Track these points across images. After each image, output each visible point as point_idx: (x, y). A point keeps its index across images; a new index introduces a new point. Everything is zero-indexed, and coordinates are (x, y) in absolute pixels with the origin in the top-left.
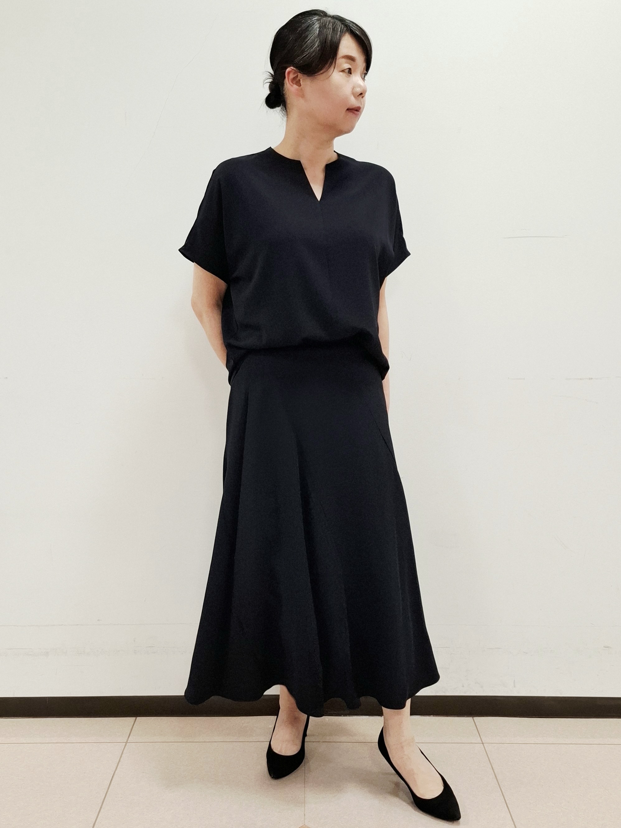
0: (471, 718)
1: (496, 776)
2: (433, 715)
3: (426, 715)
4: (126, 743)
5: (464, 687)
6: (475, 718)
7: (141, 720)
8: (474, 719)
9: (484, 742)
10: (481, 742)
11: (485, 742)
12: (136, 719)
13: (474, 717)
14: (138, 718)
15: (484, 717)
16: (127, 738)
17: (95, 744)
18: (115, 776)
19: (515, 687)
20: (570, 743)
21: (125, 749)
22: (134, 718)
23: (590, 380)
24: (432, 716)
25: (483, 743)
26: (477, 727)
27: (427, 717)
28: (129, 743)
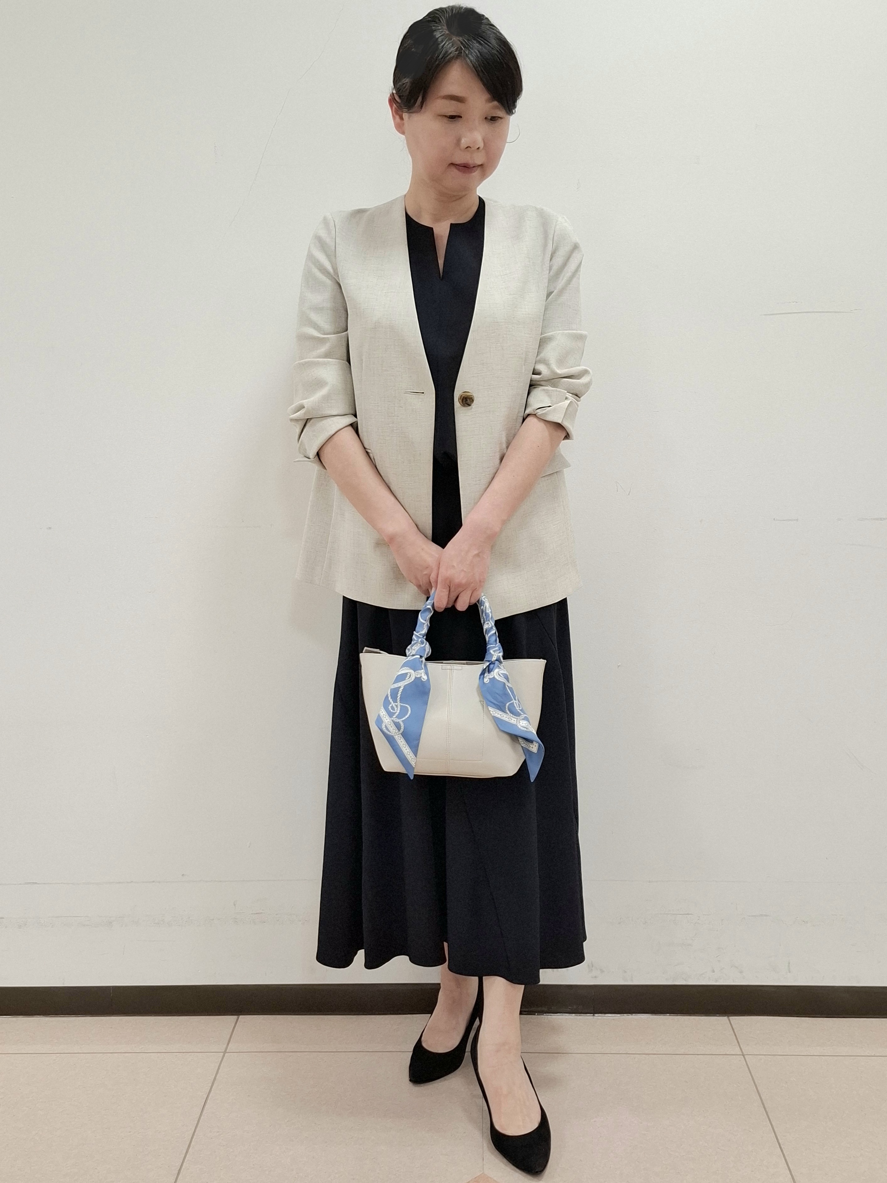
0: (726, 1018)
1: (763, 1104)
4: (225, 1052)
5: (714, 972)
6: (731, 1018)
7: (245, 1019)
8: (731, 1020)
9: (745, 1053)
10: (741, 1054)
11: (747, 1054)
12: (238, 1018)
14: (241, 1016)
15: (744, 1015)
16: (225, 1046)
17: (180, 1055)
18: (208, 1100)
19: (789, 971)
21: (223, 1061)
22: (236, 1017)
24: (668, 1015)
25: (743, 1055)
26: (735, 1030)
27: (660, 1017)
28: (228, 1052)
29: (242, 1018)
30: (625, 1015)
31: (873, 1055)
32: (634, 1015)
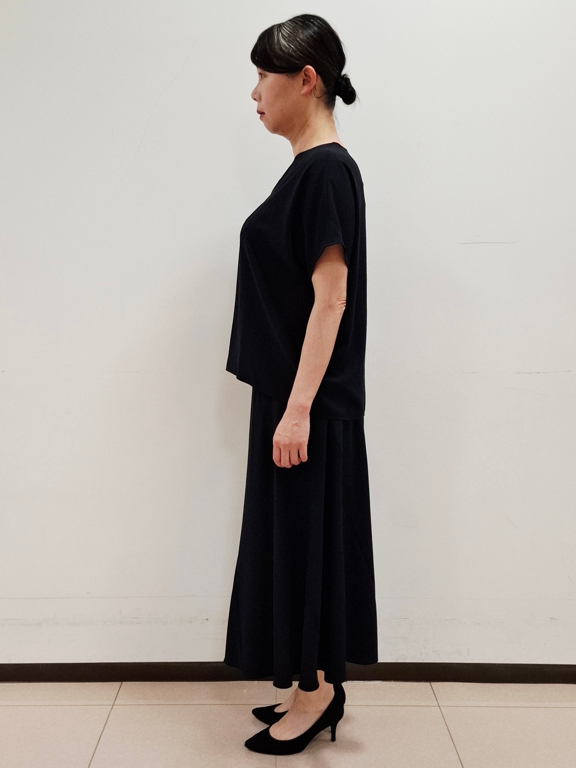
0: (428, 683)
1: (451, 738)
4: (113, 705)
5: (422, 655)
6: (432, 683)
7: (126, 685)
11: (441, 705)
12: (121, 684)
15: (440, 682)
16: (113, 701)
17: (84, 706)
18: (102, 736)
19: (469, 654)
21: (112, 711)
22: (119, 683)
24: (393, 681)
25: (439, 707)
26: (434, 691)
27: (388, 682)
28: (115, 705)
29: (124, 683)
30: (366, 681)
31: (519, 706)
32: (371, 681)
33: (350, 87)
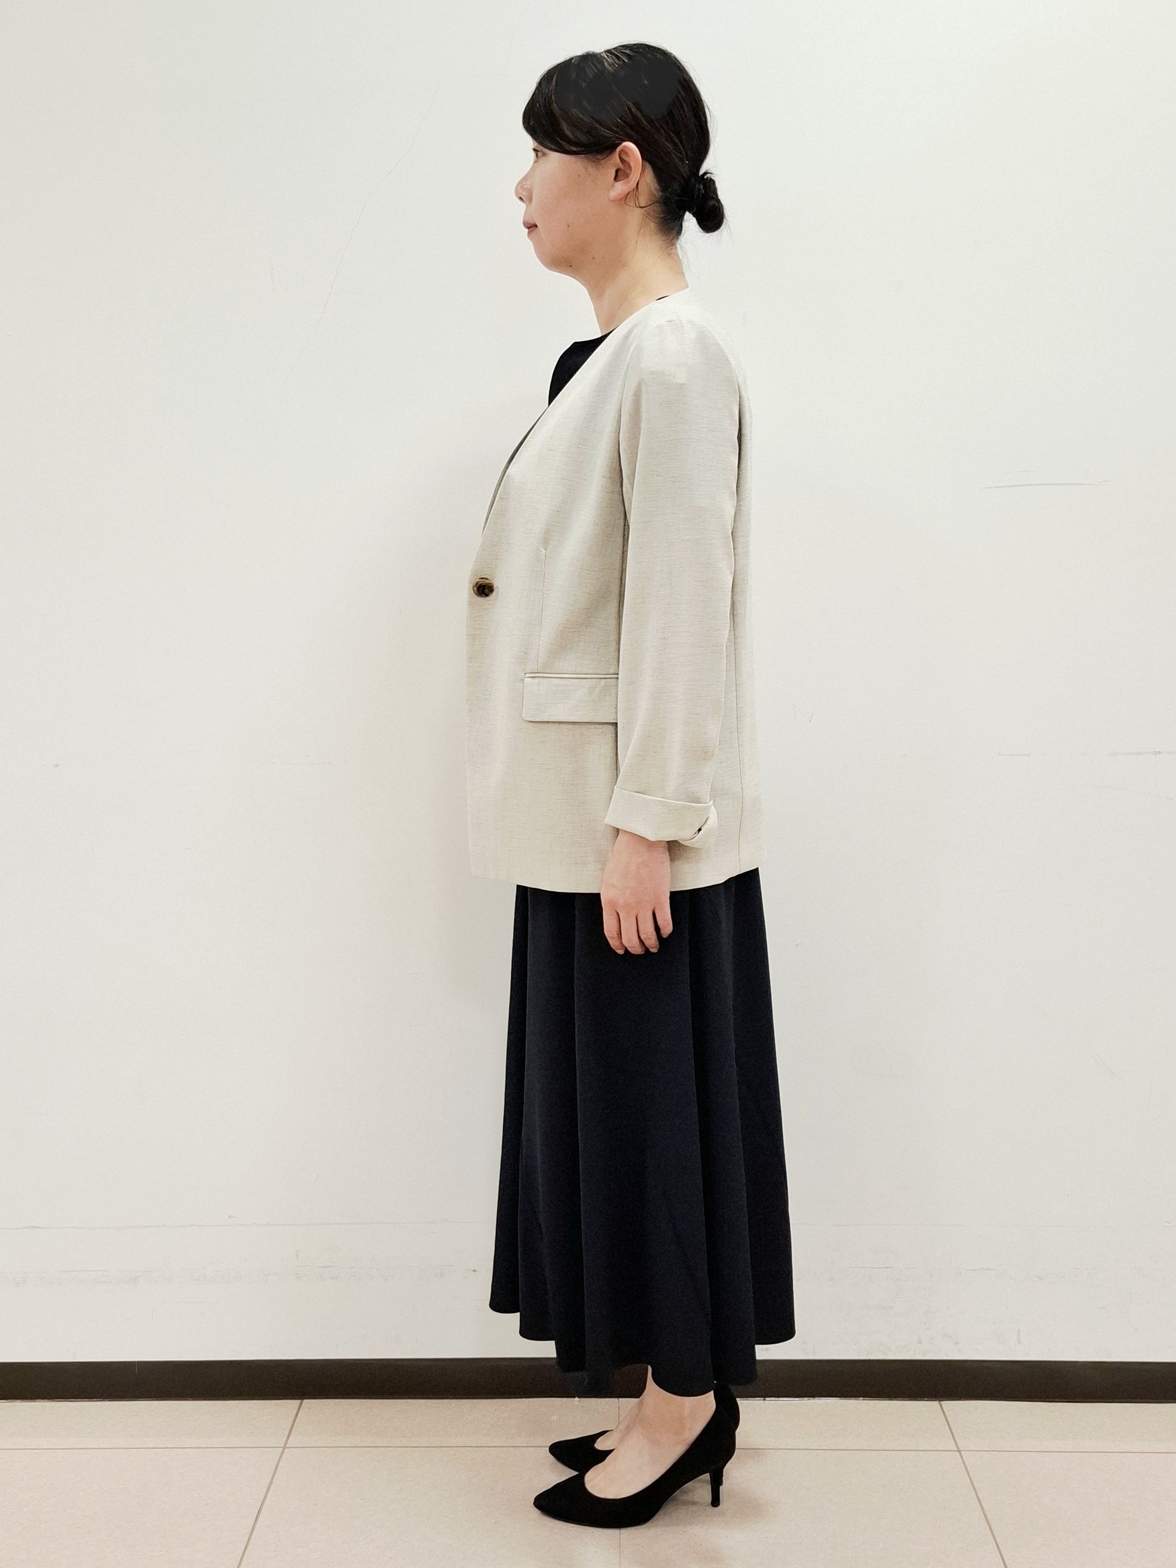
0: (936, 1403)
1: (985, 1515)
2: (862, 1397)
3: (851, 1397)
4: (284, 1447)
5: (921, 1343)
7: (310, 1404)
8: (942, 1404)
9: (961, 1449)
10: (956, 1449)
11: (963, 1449)
12: (301, 1404)
13: (942, 1400)
14: (305, 1401)
15: (960, 1400)
16: (285, 1439)
17: (226, 1450)
18: (263, 1511)
19: (1019, 1343)
20: (1128, 1451)
21: (282, 1460)
22: (299, 1401)
23: (1155, 755)
25: (959, 1451)
26: (948, 1419)
28: (288, 1448)
33: (714, 198)
